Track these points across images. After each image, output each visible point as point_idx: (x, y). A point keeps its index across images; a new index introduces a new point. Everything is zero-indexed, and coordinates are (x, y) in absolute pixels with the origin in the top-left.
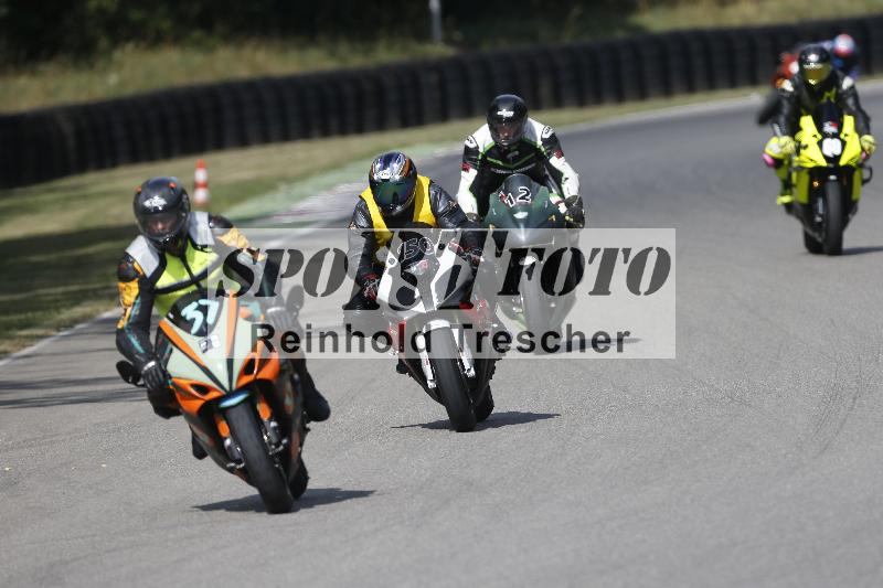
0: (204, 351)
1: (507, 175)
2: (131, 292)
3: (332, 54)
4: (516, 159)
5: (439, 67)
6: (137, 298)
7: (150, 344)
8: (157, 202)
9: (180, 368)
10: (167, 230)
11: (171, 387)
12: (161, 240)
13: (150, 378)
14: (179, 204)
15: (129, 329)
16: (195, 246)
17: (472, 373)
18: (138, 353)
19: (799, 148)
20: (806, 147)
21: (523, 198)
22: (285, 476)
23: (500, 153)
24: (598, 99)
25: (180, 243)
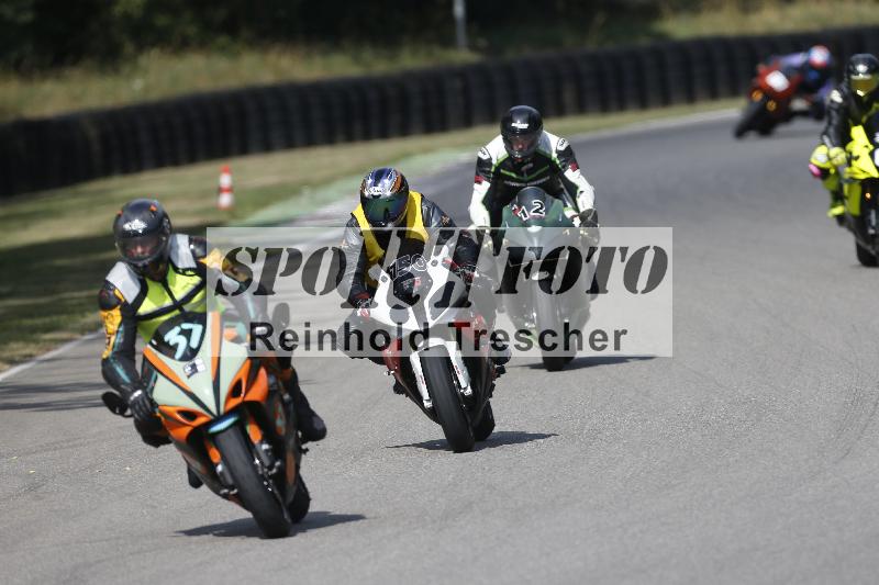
0: (189, 377)
1: (521, 188)
2: (114, 319)
3: (357, 60)
4: (530, 172)
5: (463, 73)
6: (120, 325)
7: (136, 371)
8: (137, 225)
9: (166, 395)
10: (147, 254)
11: (158, 414)
12: (140, 264)
13: (137, 407)
14: (160, 229)
15: (114, 358)
16: (176, 270)
17: (469, 391)
18: (124, 383)
19: (850, 159)
20: (857, 158)
21: (537, 211)
22: (280, 499)
23: (514, 166)
24: (622, 106)
25: (161, 267)
